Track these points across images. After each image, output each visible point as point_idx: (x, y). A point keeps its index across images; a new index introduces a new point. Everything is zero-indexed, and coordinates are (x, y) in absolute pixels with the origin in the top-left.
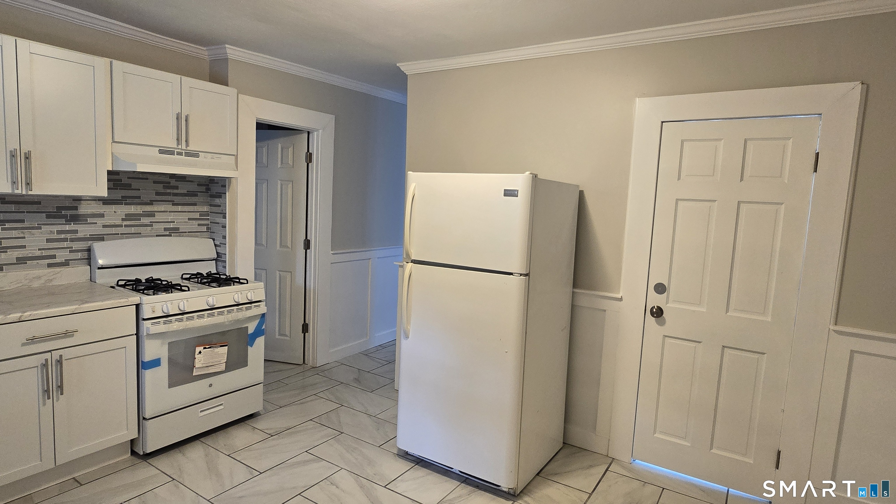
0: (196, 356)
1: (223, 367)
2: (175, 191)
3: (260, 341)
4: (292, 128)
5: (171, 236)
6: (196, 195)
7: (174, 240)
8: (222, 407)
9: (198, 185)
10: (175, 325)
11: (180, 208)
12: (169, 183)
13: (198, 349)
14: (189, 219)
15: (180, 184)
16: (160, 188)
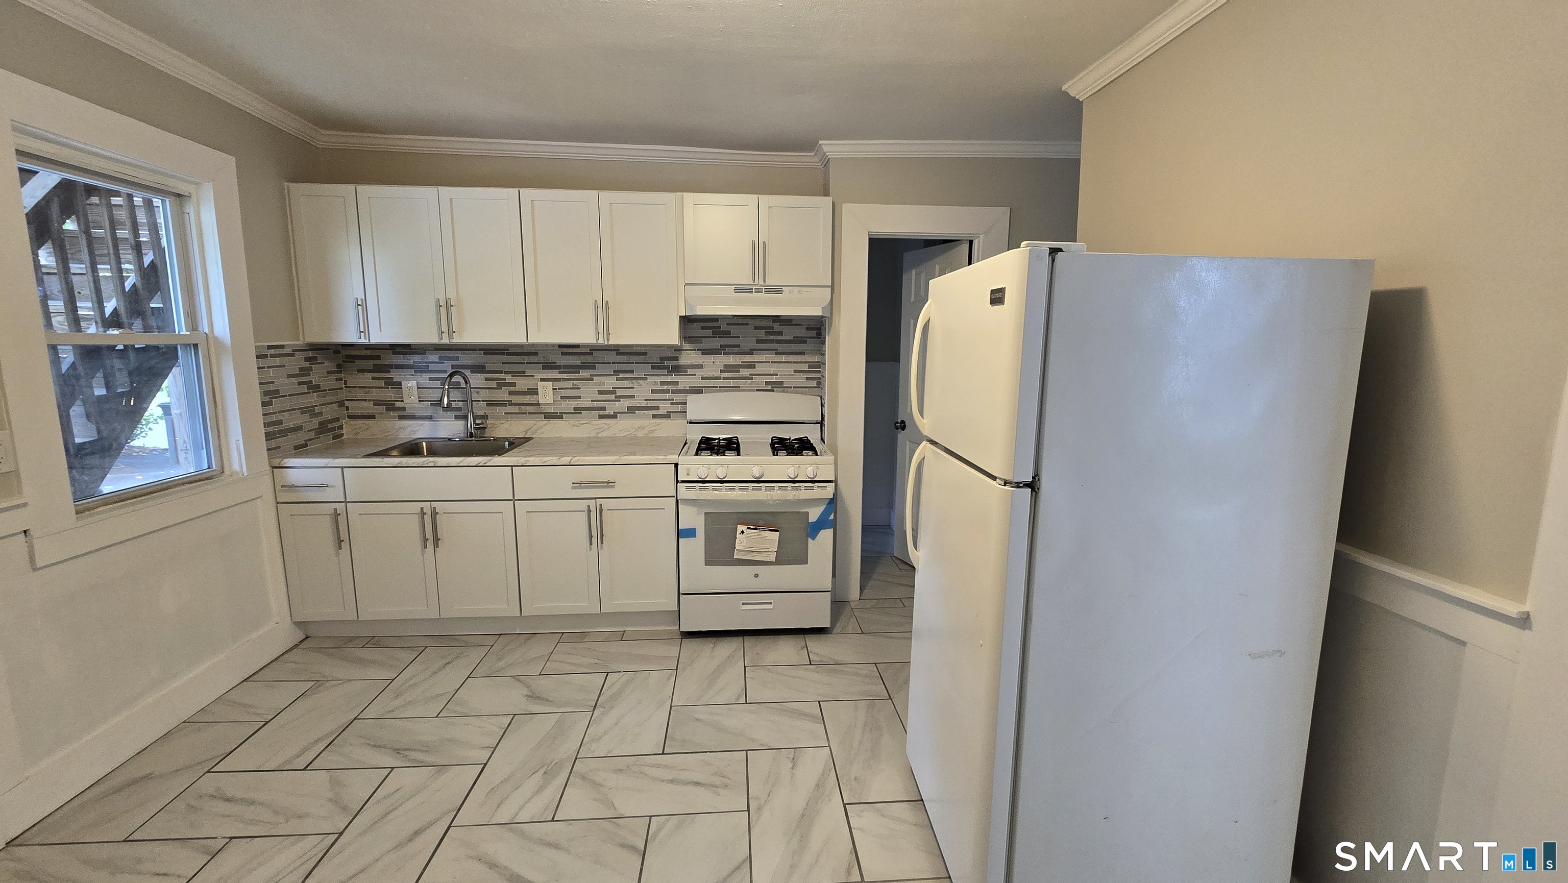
1: (772, 557)
2: (779, 338)
4: (953, 239)
5: (773, 391)
6: (805, 342)
7: (777, 396)
9: (807, 329)
11: (784, 358)
12: (772, 328)
14: (795, 371)
15: (785, 329)
16: (762, 334)
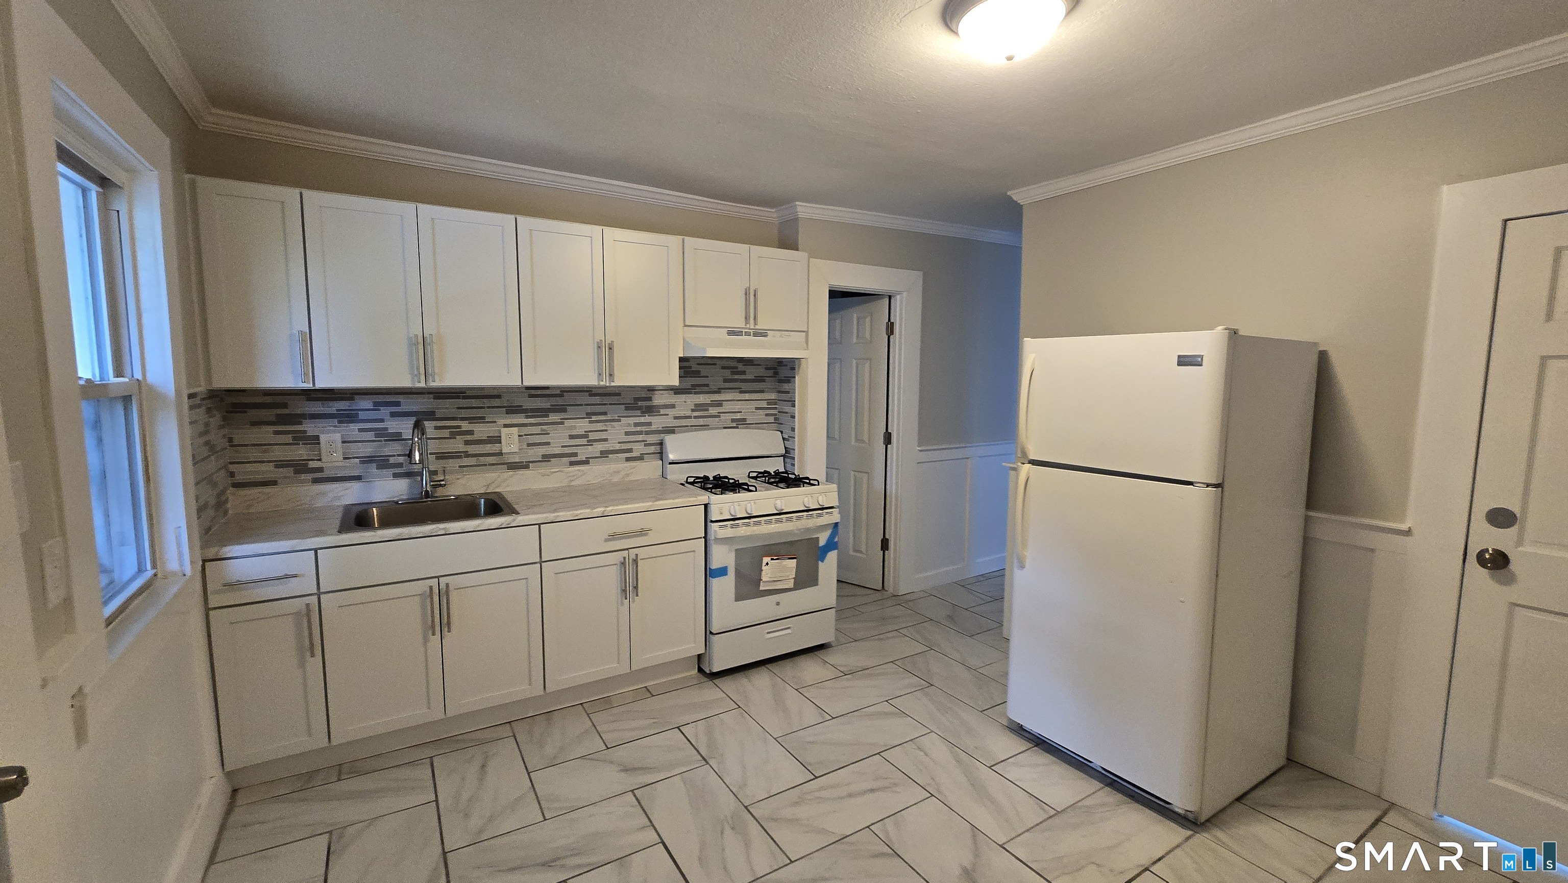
0: (764, 568)
1: (790, 584)
2: (743, 377)
3: (832, 556)
4: (872, 293)
5: (737, 428)
6: (764, 381)
7: (741, 432)
8: (789, 631)
9: (766, 369)
10: (743, 530)
11: (747, 396)
12: (737, 368)
13: (766, 560)
14: (757, 408)
15: (748, 369)
16: (727, 373)
